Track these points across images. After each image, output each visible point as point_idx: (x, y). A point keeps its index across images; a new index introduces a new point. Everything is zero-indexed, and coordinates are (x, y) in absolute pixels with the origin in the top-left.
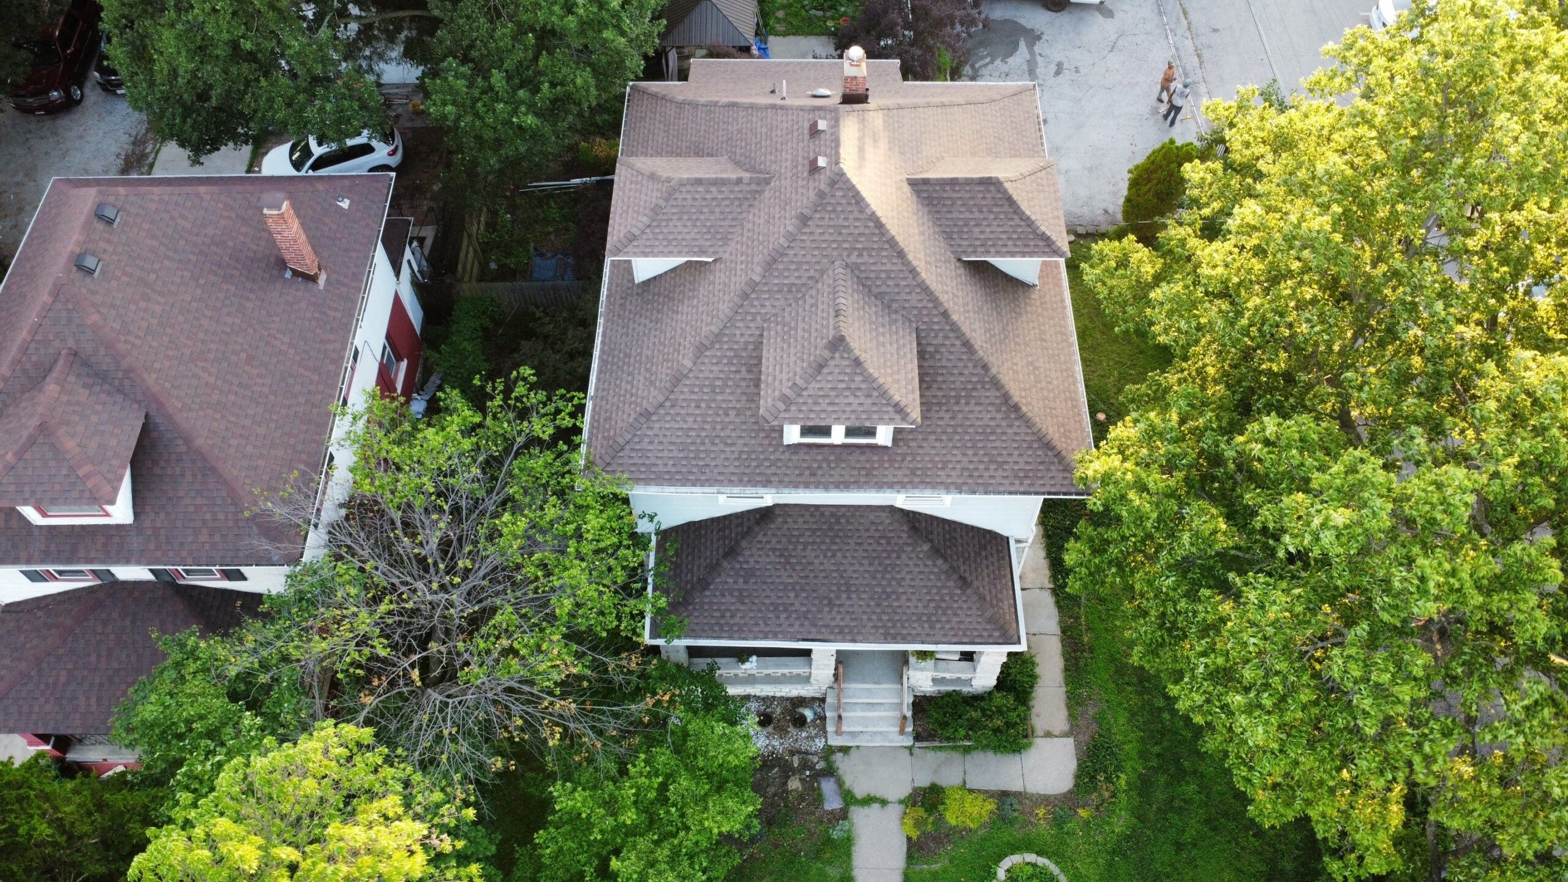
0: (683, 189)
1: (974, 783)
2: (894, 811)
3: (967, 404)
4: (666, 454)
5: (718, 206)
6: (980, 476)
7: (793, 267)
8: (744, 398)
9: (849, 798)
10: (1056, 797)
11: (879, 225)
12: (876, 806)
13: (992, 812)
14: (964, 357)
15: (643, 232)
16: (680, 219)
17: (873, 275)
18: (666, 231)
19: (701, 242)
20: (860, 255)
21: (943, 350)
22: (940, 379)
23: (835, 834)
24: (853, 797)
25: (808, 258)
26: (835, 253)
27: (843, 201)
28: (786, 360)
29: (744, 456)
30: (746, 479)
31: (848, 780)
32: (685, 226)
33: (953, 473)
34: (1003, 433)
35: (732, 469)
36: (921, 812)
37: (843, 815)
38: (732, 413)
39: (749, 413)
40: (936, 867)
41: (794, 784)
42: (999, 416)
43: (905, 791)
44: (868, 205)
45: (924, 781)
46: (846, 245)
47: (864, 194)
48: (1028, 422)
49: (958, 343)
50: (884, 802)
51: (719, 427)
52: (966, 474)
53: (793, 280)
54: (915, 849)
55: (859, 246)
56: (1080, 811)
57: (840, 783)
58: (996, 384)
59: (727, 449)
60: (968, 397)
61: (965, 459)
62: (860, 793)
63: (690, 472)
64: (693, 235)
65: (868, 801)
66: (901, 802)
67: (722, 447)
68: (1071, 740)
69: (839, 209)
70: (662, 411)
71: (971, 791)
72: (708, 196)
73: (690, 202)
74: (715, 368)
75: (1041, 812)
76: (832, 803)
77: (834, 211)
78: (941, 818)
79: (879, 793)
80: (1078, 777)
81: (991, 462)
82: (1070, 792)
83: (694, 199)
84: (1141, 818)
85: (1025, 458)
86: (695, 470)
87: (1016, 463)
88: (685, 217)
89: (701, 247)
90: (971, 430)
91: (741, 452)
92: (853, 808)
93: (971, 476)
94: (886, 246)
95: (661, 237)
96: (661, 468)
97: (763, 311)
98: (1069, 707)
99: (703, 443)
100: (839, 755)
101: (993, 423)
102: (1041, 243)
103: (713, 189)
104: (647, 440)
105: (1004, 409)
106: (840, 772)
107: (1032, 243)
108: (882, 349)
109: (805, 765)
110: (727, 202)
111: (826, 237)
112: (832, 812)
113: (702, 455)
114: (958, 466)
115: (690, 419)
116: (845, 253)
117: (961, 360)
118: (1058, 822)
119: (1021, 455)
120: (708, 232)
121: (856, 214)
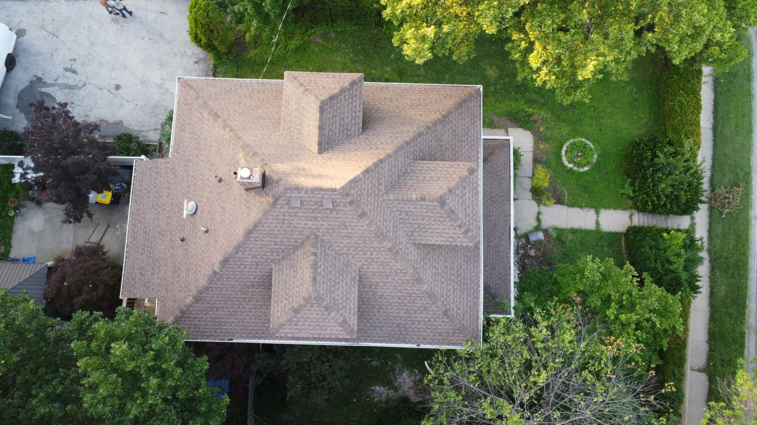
0: (318, 289)
1: (530, 174)
2: (543, 209)
3: (443, 141)
4: (465, 301)
5: (327, 268)
6: (474, 141)
7: (385, 223)
8: (440, 257)
9: (537, 229)
10: (535, 139)
11: (367, 171)
12: (541, 217)
13: (542, 167)
14: (425, 138)
15: (341, 315)
16: (334, 292)
17: (390, 179)
18: (340, 301)
19: (348, 280)
20: (381, 184)
21: (421, 148)
22: (433, 153)
23: (554, 235)
24: (537, 226)
25: (381, 214)
26: (380, 198)
27: (356, 189)
28: (441, 231)
29: (466, 259)
30: (476, 259)
31: (530, 228)
32: (338, 289)
33: (473, 154)
34: (455, 126)
35: (472, 266)
36: (544, 198)
37: (545, 231)
38: (446, 264)
39: (446, 255)
40: (566, 193)
41: (532, 253)
42: (447, 126)
43: (534, 204)
44: (358, 176)
45: (529, 195)
46: (377, 191)
47: (352, 177)
48: (449, 113)
49: (419, 140)
50: (539, 213)
51: (453, 272)
52: (473, 148)
53: (391, 225)
54: (559, 201)
55: (377, 185)
56: (541, 130)
57: (532, 232)
58: (435, 124)
59: (463, 268)
60: (439, 139)
61: (467, 147)
62: (535, 224)
63: (473, 288)
64: (344, 285)
65: (538, 220)
66: (539, 206)
67: (461, 271)
68: (510, 129)
69: (359, 193)
70: (445, 303)
71: (533, 175)
72: (322, 274)
73: (325, 285)
74: (428, 272)
75: (542, 146)
76: (541, 236)
77: (360, 196)
78: (547, 189)
79: (535, 215)
80: (526, 129)
81: (467, 134)
82: (532, 133)
83: (324, 283)
84: (543, 105)
85: (466, 117)
86: (472, 285)
87: (468, 122)
88: (333, 289)
89: (351, 280)
90: (454, 142)
91: (464, 261)
92: (542, 227)
93: (474, 145)
94: (377, 169)
95: (344, 304)
96: (472, 303)
97: (404, 243)
98: (494, 128)
99: (460, 281)
100: (518, 232)
101: (451, 130)
102: (355, 87)
103: (319, 271)
104: (459, 311)
105: (444, 123)
106: (526, 232)
107: (355, 92)
108: (435, 179)
109: (524, 247)
110: (326, 263)
111: (372, 202)
112: (545, 236)
113: (466, 281)
114: (470, 151)
115: (449, 287)
116: (380, 193)
117: (426, 140)
118: (546, 140)
119: (464, 119)
120: (342, 275)
121: (362, 183)
